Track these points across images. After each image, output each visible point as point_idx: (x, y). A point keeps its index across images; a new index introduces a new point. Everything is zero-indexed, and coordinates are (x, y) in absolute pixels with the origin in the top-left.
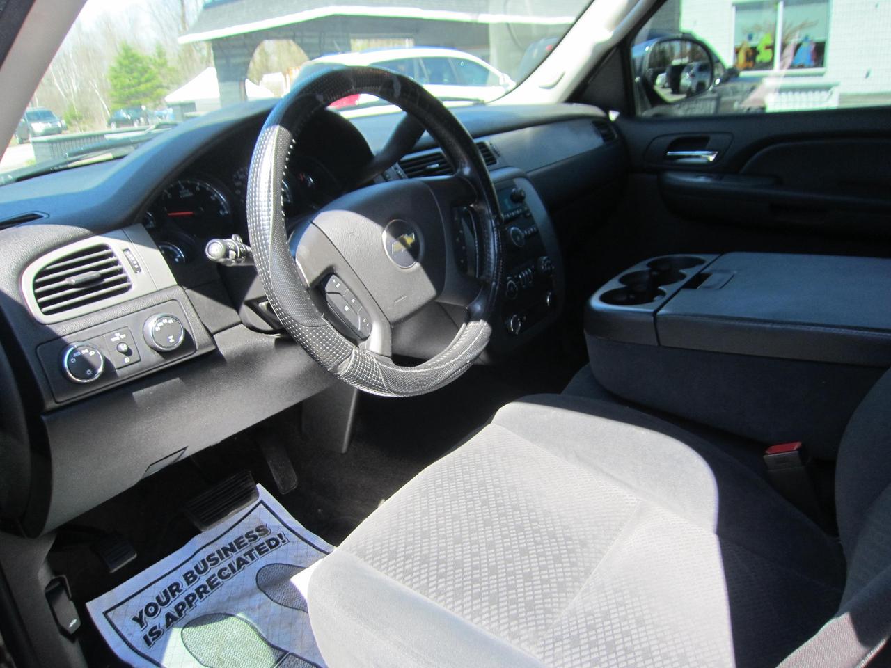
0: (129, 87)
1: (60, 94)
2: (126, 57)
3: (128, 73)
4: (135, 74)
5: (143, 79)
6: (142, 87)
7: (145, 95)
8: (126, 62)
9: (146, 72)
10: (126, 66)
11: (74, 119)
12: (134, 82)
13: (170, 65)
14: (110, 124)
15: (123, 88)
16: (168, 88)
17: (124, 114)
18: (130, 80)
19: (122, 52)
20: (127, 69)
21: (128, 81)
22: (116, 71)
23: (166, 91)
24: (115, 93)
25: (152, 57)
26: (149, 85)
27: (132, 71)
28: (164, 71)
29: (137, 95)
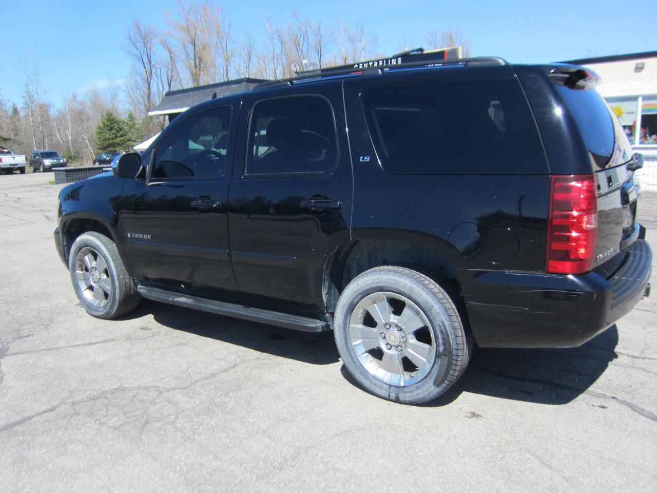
0: (109, 139)
1: (59, 141)
2: (108, 120)
3: (108, 130)
4: (114, 131)
5: (119, 135)
6: (118, 140)
7: (119, 145)
8: (107, 123)
9: (121, 130)
10: (108, 126)
11: (71, 158)
12: (112, 136)
13: (137, 126)
14: (94, 163)
15: (105, 140)
16: (135, 141)
17: (104, 157)
18: (110, 135)
19: (106, 117)
20: (109, 128)
21: (108, 135)
22: (101, 129)
23: (134, 143)
24: (99, 143)
25: (126, 121)
26: (122, 138)
27: (111, 129)
28: (133, 130)
29: (113, 145)
